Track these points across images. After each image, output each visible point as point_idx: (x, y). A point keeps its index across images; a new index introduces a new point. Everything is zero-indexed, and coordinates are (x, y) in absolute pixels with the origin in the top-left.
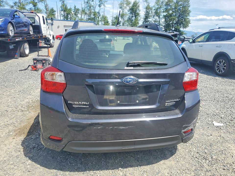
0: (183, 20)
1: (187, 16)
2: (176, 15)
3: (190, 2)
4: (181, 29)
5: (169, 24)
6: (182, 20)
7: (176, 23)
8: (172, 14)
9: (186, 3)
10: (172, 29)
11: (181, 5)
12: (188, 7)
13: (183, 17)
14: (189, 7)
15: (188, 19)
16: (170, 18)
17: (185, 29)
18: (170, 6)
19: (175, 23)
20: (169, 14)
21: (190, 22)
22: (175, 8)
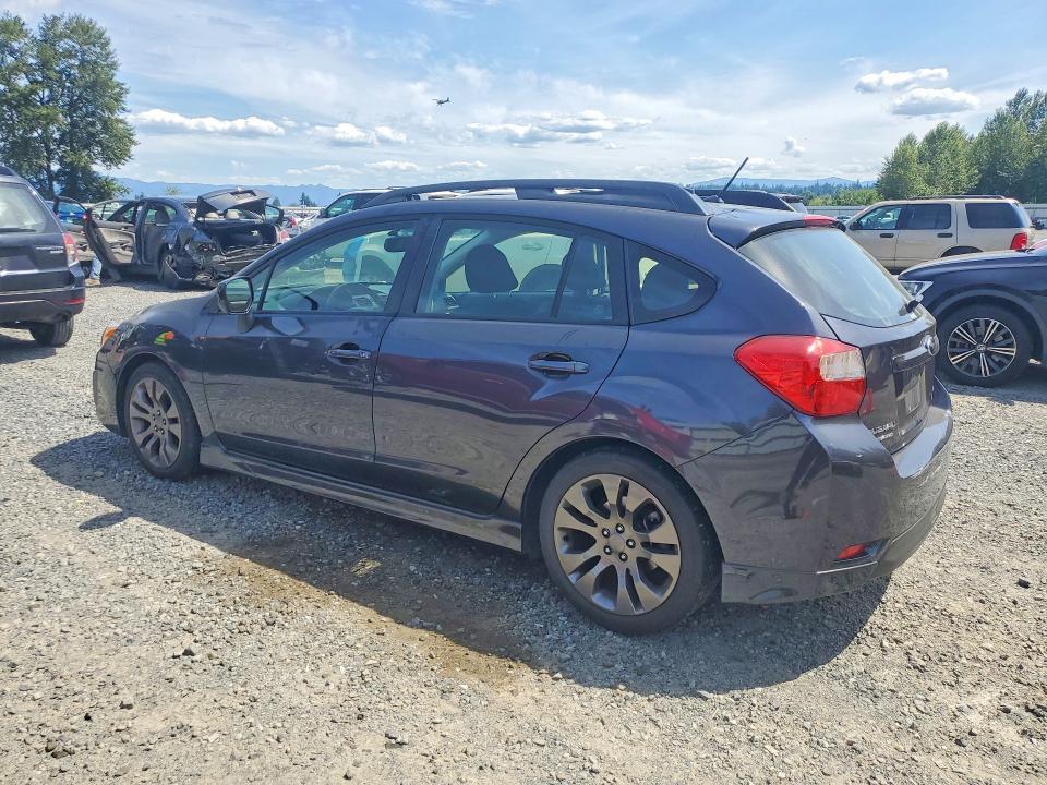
0: (99, 127)
1: (111, 111)
2: (52, 99)
3: (111, 48)
4: (94, 168)
5: (26, 142)
6: (93, 124)
7: (63, 136)
8: (34, 92)
9: (92, 48)
10: (49, 166)
11: (69, 54)
12: (108, 66)
13: (93, 114)
14: (113, 66)
15: (122, 121)
16: (26, 112)
17: (114, 168)
18: (12, 53)
19: (56, 136)
20: (16, 94)
21: (135, 138)
22: (44, 65)
